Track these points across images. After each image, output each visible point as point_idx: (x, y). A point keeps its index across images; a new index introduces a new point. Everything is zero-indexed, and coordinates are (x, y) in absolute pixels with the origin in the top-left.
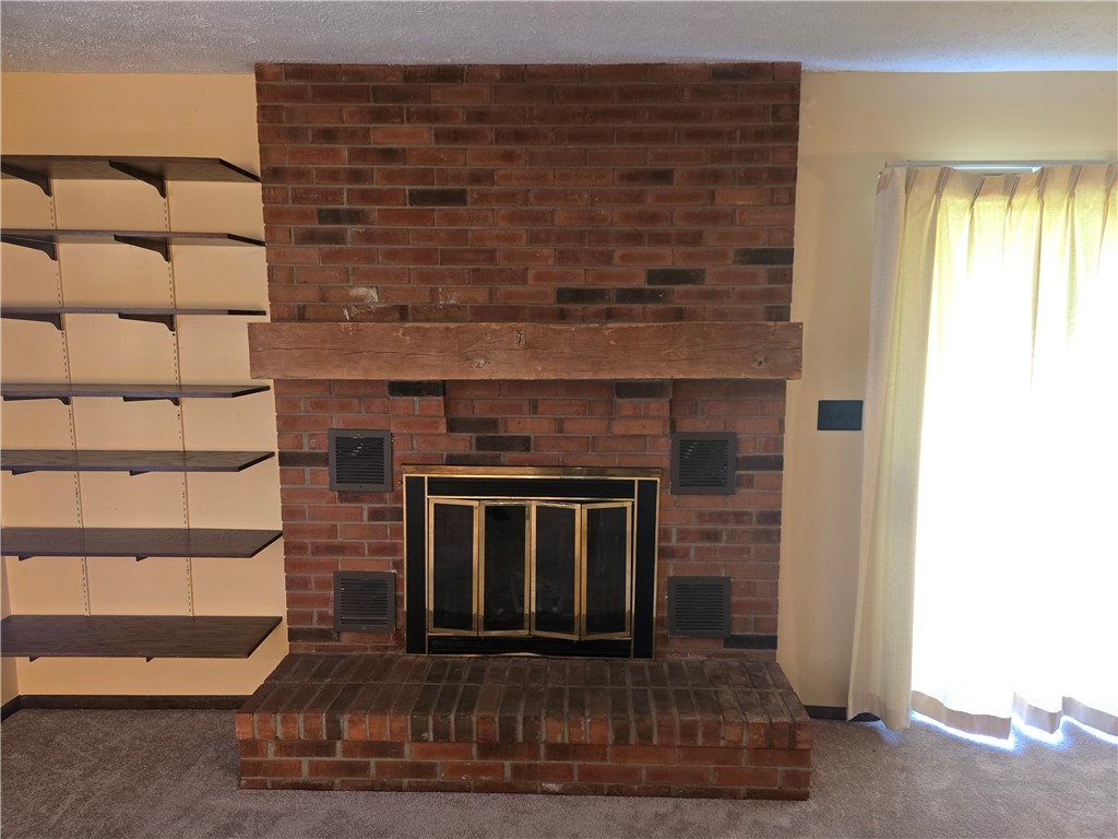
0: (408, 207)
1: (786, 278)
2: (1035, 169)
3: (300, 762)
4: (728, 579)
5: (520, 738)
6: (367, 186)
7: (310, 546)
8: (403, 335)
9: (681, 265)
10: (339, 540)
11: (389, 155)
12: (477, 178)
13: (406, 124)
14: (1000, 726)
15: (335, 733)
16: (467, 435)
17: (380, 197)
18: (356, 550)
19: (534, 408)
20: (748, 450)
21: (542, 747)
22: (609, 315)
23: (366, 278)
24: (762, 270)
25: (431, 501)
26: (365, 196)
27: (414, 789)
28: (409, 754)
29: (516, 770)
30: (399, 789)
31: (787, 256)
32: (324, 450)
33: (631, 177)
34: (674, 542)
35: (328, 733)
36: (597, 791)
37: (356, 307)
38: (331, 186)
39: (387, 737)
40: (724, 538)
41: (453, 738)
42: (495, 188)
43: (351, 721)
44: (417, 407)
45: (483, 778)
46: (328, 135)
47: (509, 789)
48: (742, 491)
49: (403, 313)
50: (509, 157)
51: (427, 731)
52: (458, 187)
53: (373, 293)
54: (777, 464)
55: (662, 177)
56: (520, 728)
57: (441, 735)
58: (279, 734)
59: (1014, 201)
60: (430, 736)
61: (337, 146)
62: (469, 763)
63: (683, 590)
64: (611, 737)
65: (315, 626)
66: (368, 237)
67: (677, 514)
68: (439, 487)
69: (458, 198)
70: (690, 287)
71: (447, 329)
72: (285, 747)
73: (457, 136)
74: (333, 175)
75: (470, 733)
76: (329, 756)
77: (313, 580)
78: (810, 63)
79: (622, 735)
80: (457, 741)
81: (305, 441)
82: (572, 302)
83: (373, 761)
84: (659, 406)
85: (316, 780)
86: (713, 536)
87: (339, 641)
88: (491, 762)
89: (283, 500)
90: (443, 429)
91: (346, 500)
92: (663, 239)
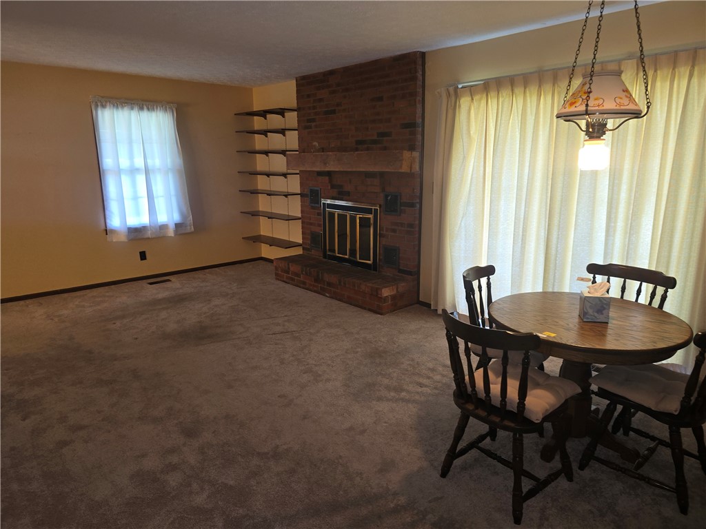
0: (324, 116)
1: (414, 133)
4: (399, 247)
5: (320, 278)
6: (316, 111)
7: (306, 222)
9: (387, 130)
10: (311, 221)
11: (320, 100)
12: (338, 105)
13: (324, 90)
16: (336, 190)
18: (314, 224)
20: (404, 200)
22: (368, 149)
23: (316, 139)
25: (327, 211)
26: (316, 114)
28: (302, 278)
29: (321, 288)
31: (414, 125)
32: (308, 193)
35: (288, 267)
36: (336, 298)
37: (314, 148)
38: (309, 111)
40: (398, 232)
41: (309, 275)
42: (342, 108)
43: (291, 265)
44: (323, 180)
46: (309, 96)
48: (403, 215)
49: (323, 150)
50: (345, 97)
51: (304, 271)
52: (333, 108)
53: (317, 144)
54: (412, 205)
55: (381, 99)
56: (320, 274)
57: (306, 273)
61: (310, 99)
62: (312, 283)
63: (386, 250)
64: (338, 282)
65: (307, 247)
66: (316, 126)
67: (385, 221)
69: (334, 112)
70: (388, 138)
73: (333, 92)
74: (310, 108)
77: (308, 233)
81: (305, 190)
82: (359, 145)
86: (395, 231)
87: (311, 252)
88: (316, 284)
89: (302, 207)
90: (329, 188)
91: (312, 209)
92: (381, 121)
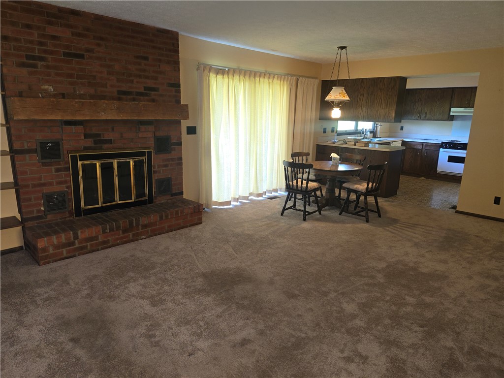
0: (63, 57)
1: (179, 92)
2: (227, 69)
3: (63, 251)
4: (171, 177)
5: (134, 225)
6: (45, 48)
7: (31, 185)
8: (75, 103)
9: (153, 86)
10: (43, 181)
11: (54, 38)
12: (88, 50)
13: (60, 28)
14: (229, 203)
15: (76, 237)
16: (91, 139)
17: (52, 53)
18: (51, 184)
19: (113, 130)
20: (174, 141)
21: (140, 226)
22: (134, 100)
23: (48, 82)
24: (173, 89)
25: (80, 163)
26: (45, 51)
27: (102, 249)
28: (100, 239)
29: (133, 235)
30: (98, 250)
31: (179, 86)
32: (34, 147)
33: (137, 57)
34: (156, 169)
35: (74, 238)
36: (155, 235)
37: (44, 93)
38: (30, 46)
39: (94, 234)
40: (169, 166)
41: (115, 230)
42: (94, 55)
43: (81, 232)
44: (74, 130)
45: (124, 240)
46: (28, 26)
47: (132, 241)
48: (173, 152)
49: (63, 96)
50: (99, 45)
51: (107, 229)
52: (81, 53)
53: (51, 88)
54: (180, 144)
55: (146, 58)
56: (134, 222)
57: (111, 230)
58: (55, 243)
59: (224, 76)
60: (108, 231)
61: (32, 31)
62: (119, 237)
63: (160, 182)
64: (158, 218)
65: (35, 215)
66: (48, 67)
67: (156, 160)
68: (82, 158)
69: (81, 56)
70: (156, 93)
71: (90, 102)
72: (56, 247)
73: (79, 35)
74: (31, 42)
75: (120, 227)
76: (73, 246)
77: (33, 198)
78: (181, 33)
79: (161, 218)
80: (116, 230)
81: (25, 144)
82: (122, 95)
83: (88, 244)
84: (151, 128)
85: (69, 255)
86: (166, 166)
87: (46, 218)
88: (126, 235)
90: (83, 137)
91: (46, 166)
92: (147, 77)
